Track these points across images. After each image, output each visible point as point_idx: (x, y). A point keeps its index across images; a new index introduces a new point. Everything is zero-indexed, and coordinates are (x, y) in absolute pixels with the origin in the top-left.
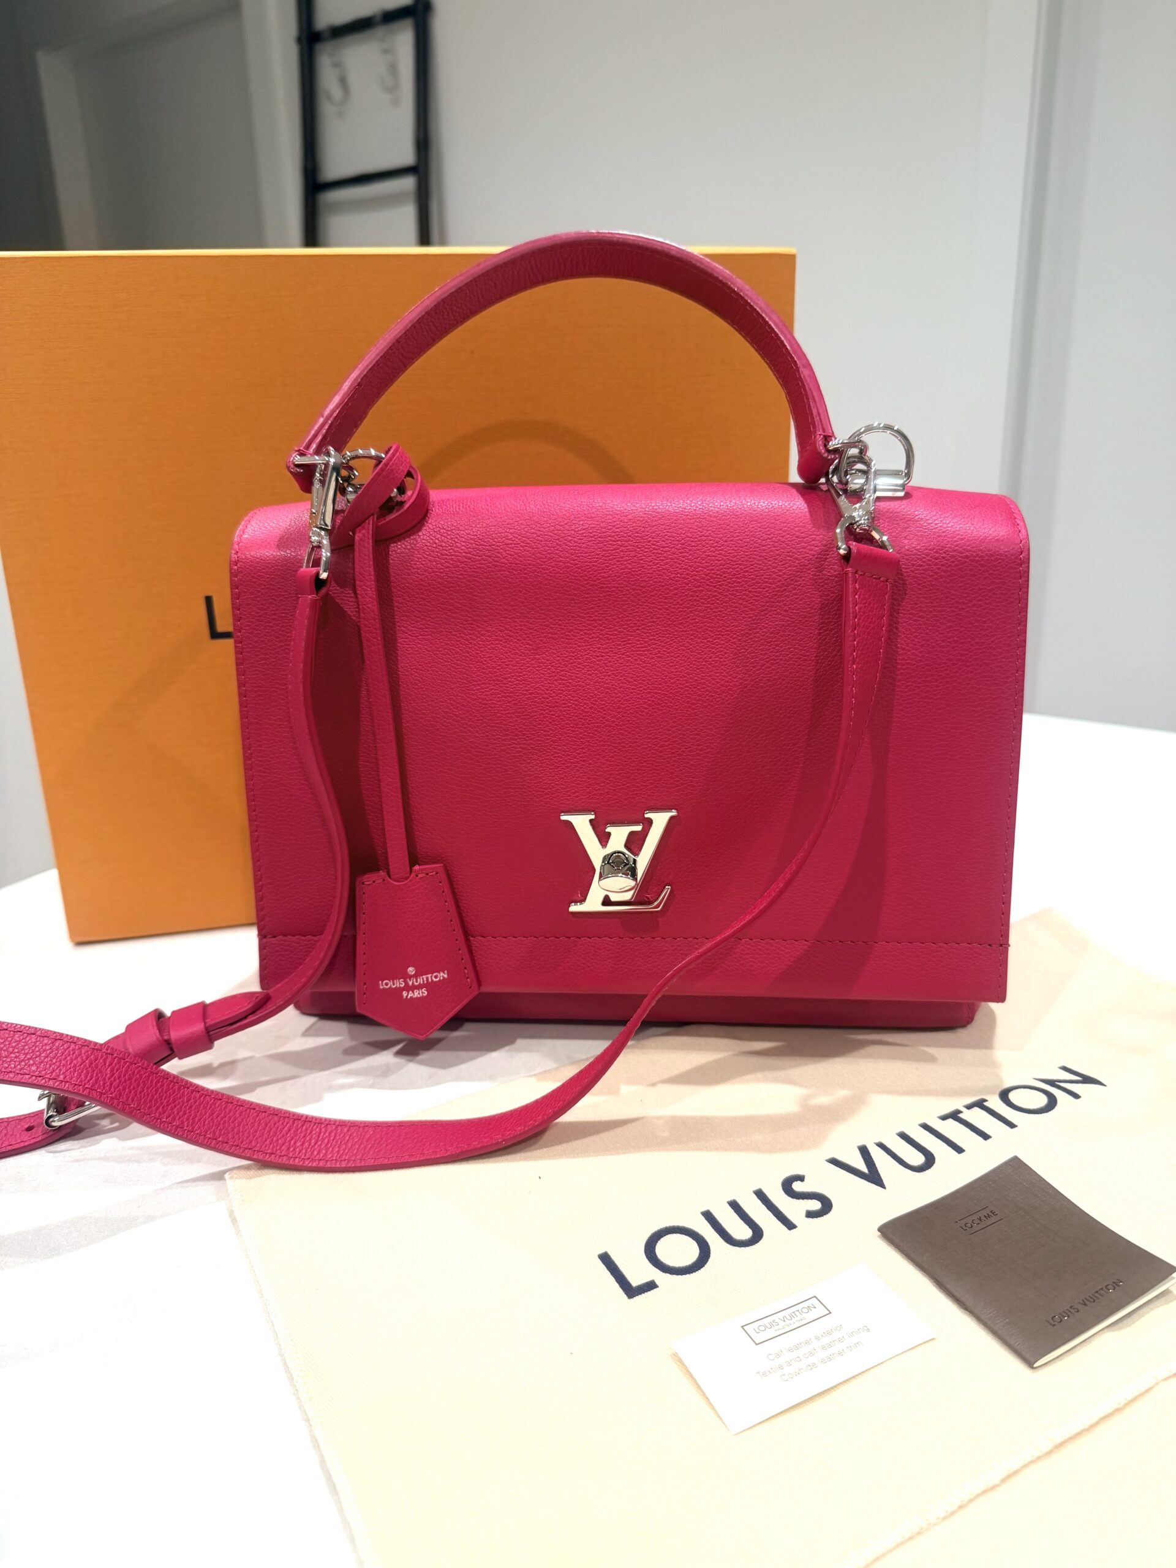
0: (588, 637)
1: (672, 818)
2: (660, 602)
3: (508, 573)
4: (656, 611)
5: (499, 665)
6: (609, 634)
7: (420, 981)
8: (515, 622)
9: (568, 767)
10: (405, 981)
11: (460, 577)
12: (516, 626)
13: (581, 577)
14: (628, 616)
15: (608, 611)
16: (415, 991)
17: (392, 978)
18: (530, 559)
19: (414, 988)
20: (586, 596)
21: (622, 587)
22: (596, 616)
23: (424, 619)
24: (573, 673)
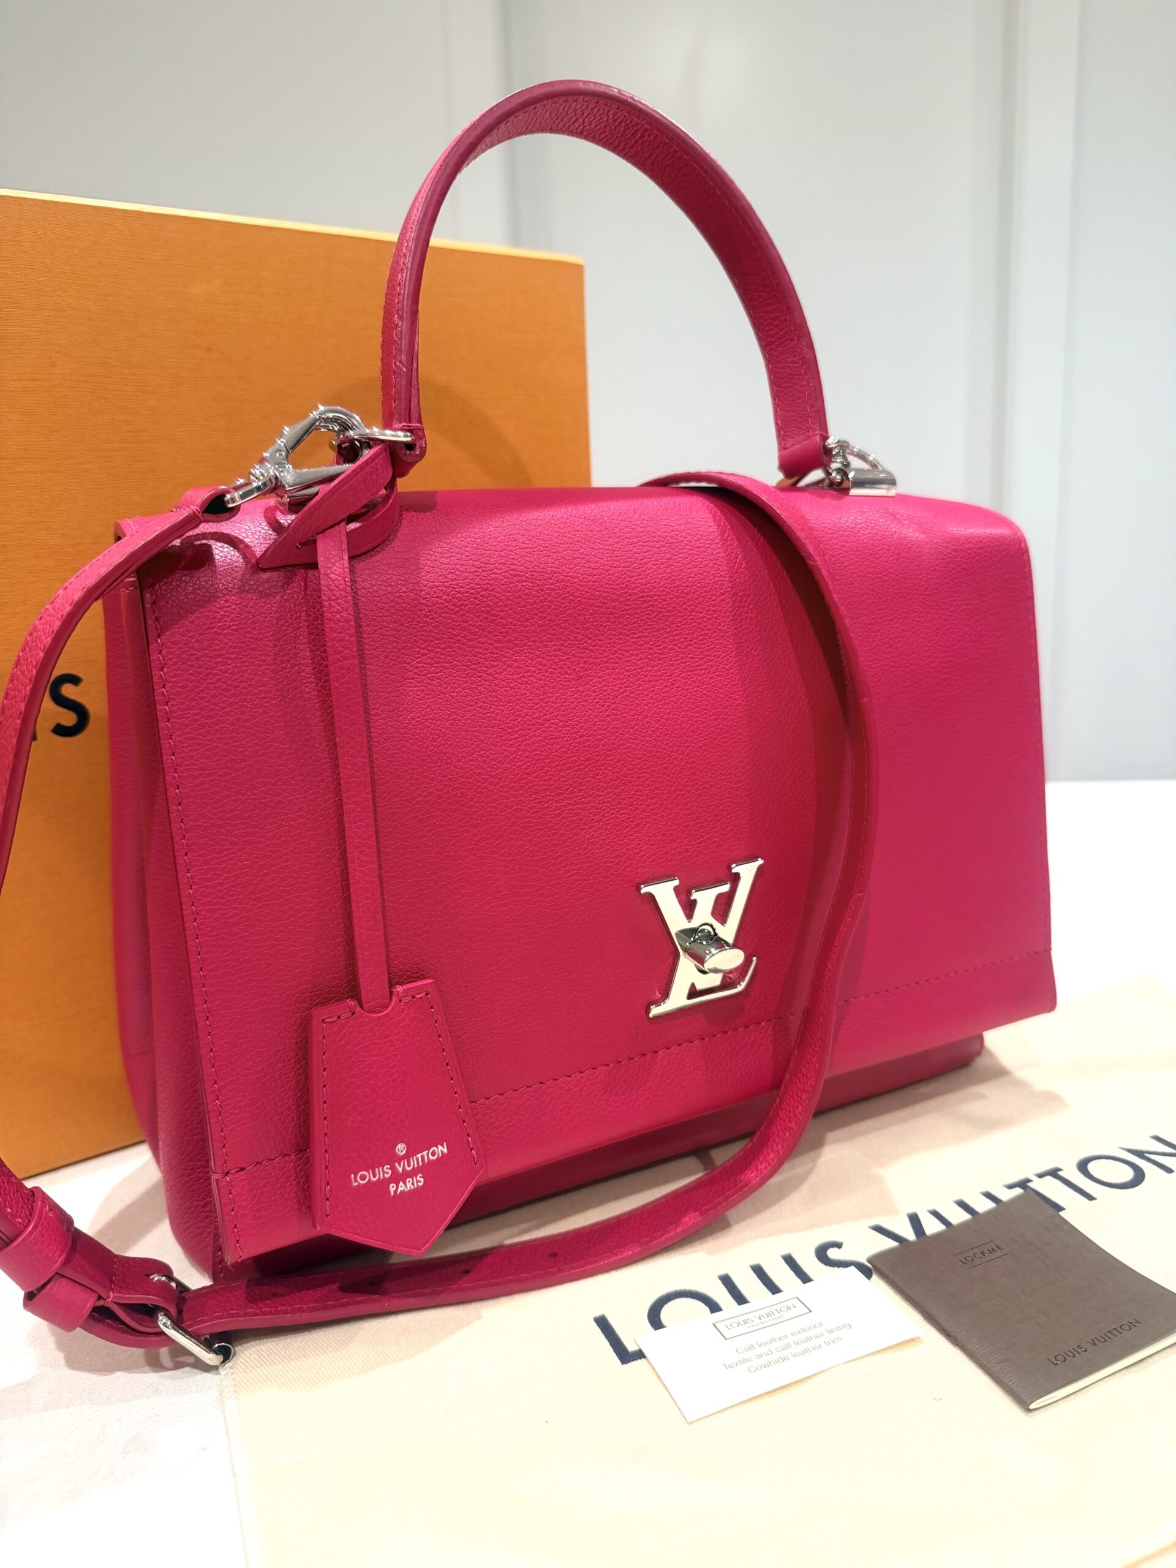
0: (635, 659)
1: (760, 869)
2: (708, 611)
3: (530, 585)
4: (706, 622)
5: (537, 704)
6: (658, 653)
7: (416, 1161)
8: (546, 646)
9: (637, 825)
10: (393, 1168)
11: (471, 591)
12: (549, 652)
13: (617, 585)
14: (676, 630)
15: (652, 625)
16: (408, 1180)
17: (371, 1167)
18: (554, 565)
19: (405, 1175)
20: (627, 608)
21: (664, 595)
22: (640, 632)
23: (432, 651)
24: (626, 705)
